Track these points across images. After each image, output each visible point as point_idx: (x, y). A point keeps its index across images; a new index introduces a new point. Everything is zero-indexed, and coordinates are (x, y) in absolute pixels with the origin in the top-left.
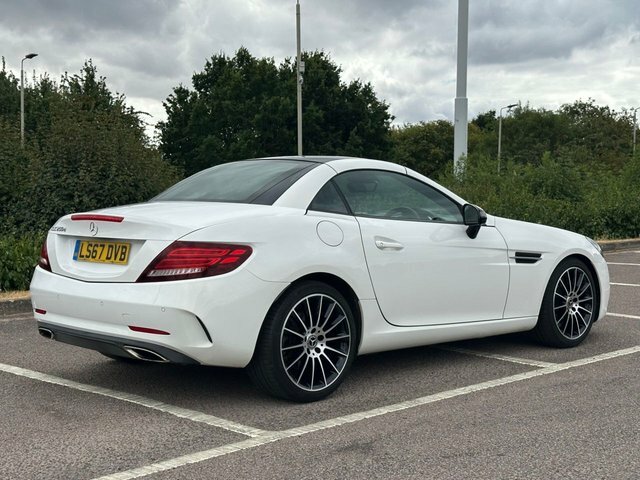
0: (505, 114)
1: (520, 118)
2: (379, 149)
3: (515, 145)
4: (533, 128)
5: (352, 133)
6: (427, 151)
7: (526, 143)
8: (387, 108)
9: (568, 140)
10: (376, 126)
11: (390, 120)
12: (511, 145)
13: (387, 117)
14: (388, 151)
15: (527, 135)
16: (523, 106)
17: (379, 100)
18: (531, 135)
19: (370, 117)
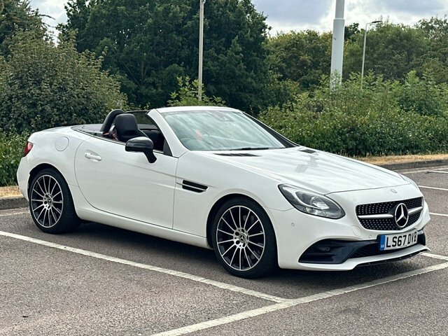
0: (368, 28)
1: (381, 32)
2: (257, 56)
3: (375, 56)
4: (392, 41)
5: (233, 41)
6: (297, 58)
7: (385, 54)
8: (264, 19)
9: (423, 53)
10: (255, 36)
11: (267, 30)
12: (372, 55)
13: (265, 27)
14: (265, 58)
15: (387, 47)
16: (384, 21)
17: (258, 12)
18: (391, 47)
19: (250, 27)
